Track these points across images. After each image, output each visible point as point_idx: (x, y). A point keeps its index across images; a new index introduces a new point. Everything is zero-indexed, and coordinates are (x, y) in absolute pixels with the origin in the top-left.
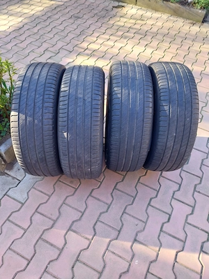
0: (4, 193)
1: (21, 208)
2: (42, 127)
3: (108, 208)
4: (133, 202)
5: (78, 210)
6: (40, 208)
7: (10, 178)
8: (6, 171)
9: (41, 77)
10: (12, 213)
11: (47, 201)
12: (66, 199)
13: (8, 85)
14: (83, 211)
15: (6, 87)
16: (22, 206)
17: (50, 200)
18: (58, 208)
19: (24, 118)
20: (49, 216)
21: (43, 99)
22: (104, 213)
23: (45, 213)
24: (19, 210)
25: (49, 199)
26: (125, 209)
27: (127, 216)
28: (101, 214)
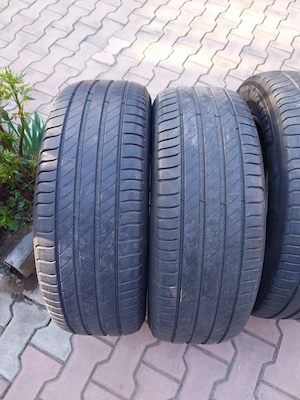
0: (25, 341)
1: (60, 373)
2: (116, 272)
3: (229, 371)
4: (275, 357)
5: (171, 378)
6: (97, 372)
7: (35, 307)
8: (25, 293)
9: (105, 138)
10: (45, 383)
11: (109, 358)
12: (145, 351)
13: (16, 123)
14: (180, 378)
15: (11, 125)
16: (62, 369)
17: (115, 355)
18: (132, 371)
19: (70, 254)
20: (117, 390)
21: (117, 205)
22: (221, 381)
23: (109, 385)
24: (57, 377)
25: (112, 352)
26: (262, 372)
27: (268, 388)
28: (216, 384)
